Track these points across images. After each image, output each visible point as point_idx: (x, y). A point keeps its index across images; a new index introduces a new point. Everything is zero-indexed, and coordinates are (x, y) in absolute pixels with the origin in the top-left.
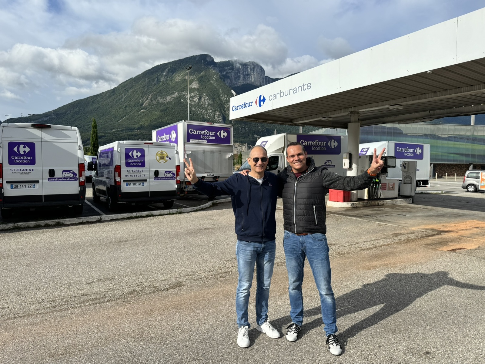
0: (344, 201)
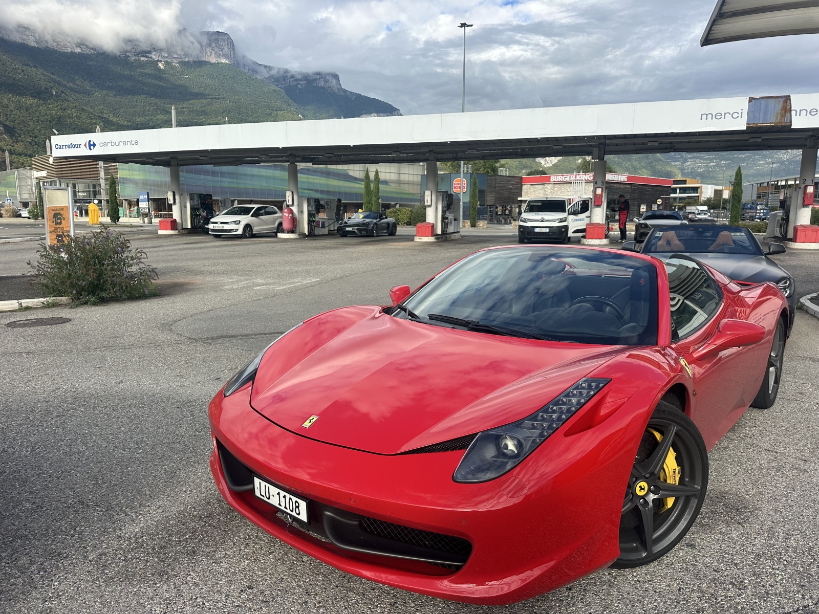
0: (172, 230)
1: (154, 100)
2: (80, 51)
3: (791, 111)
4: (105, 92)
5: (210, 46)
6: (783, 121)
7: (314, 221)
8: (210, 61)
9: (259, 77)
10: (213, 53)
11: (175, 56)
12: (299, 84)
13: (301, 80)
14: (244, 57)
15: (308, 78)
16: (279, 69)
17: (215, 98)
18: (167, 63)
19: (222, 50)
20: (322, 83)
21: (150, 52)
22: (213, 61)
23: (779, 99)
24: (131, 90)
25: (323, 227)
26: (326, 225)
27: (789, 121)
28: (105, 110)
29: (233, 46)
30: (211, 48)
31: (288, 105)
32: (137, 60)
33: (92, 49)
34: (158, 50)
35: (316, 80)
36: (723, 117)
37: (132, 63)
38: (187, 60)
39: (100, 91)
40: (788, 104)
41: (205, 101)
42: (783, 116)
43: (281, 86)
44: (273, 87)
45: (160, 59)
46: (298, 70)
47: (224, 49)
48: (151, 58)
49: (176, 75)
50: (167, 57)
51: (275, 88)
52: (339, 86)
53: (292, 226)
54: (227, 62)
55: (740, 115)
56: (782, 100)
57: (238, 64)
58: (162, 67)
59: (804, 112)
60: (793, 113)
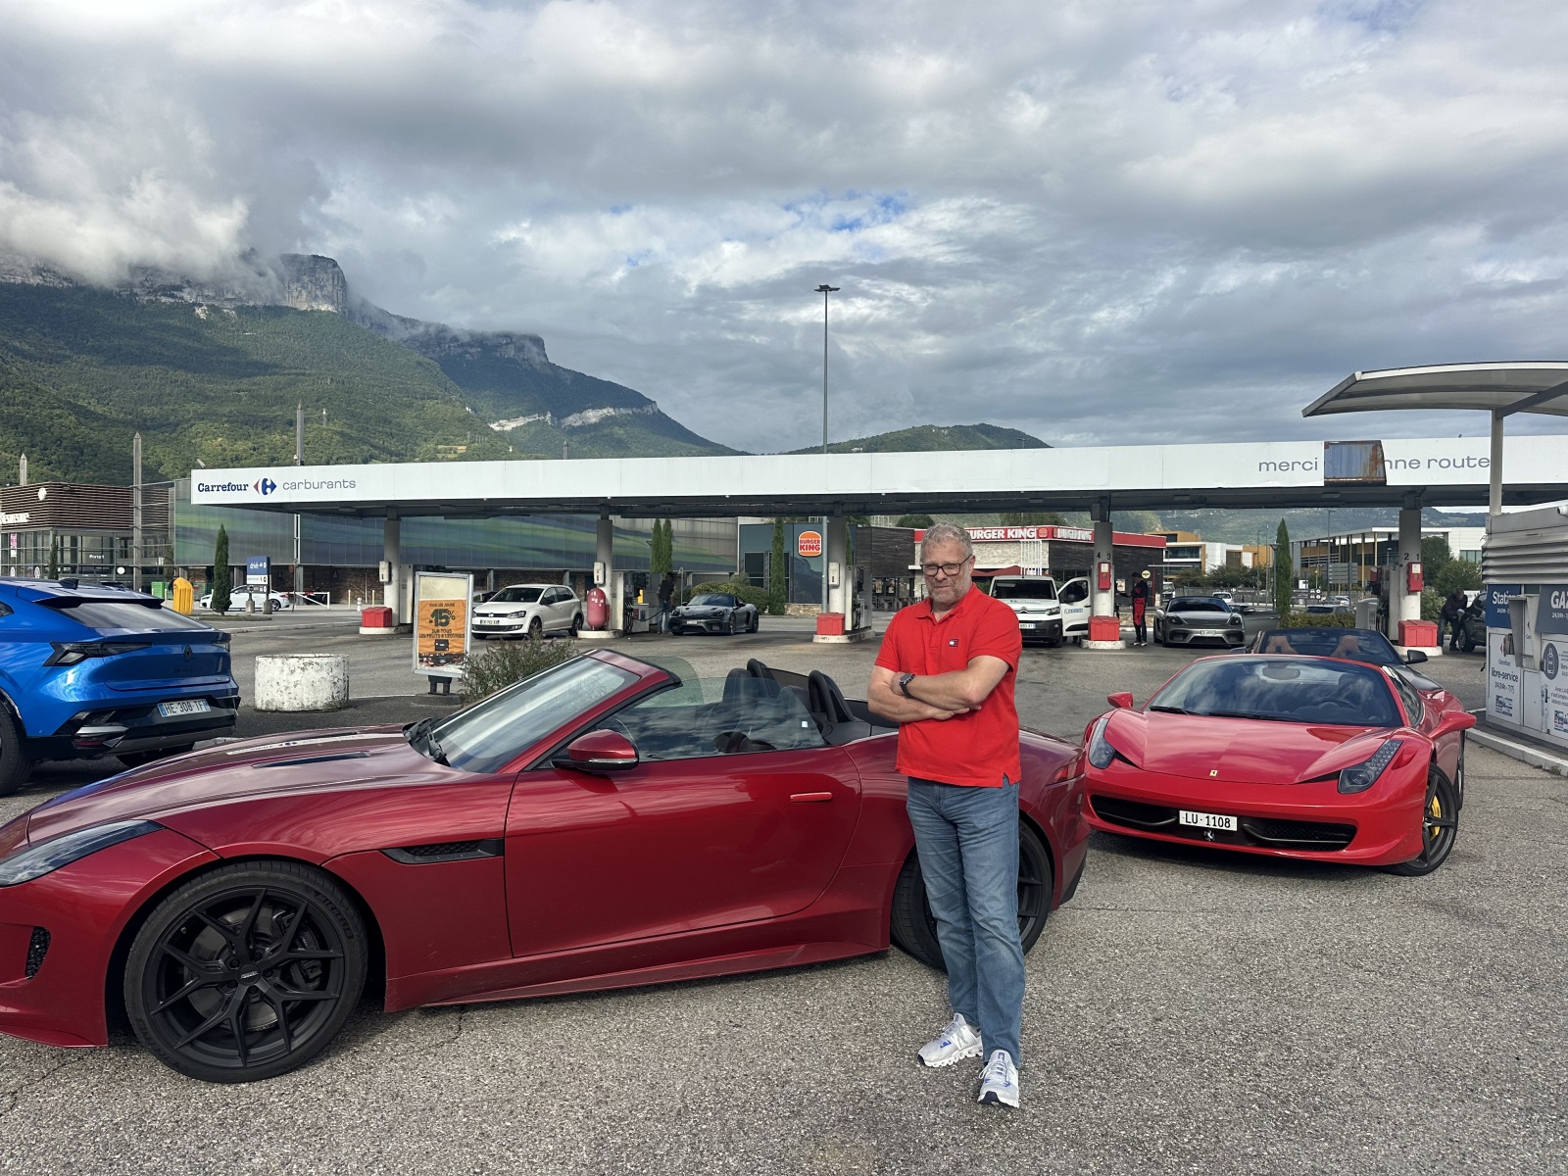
0: (385, 626)
1: (181, 375)
2: (41, 282)
3: (1383, 462)
4: (84, 358)
5: (298, 281)
6: (1373, 475)
7: (632, 610)
8: (298, 306)
9: (390, 338)
10: (304, 293)
11: (229, 296)
12: (467, 352)
13: (470, 345)
14: (364, 303)
15: (485, 342)
16: (428, 325)
17: (304, 374)
18: (213, 309)
19: (322, 288)
20: (511, 353)
21: (180, 288)
22: (304, 307)
23: (1367, 445)
24: (137, 356)
25: (643, 619)
26: (647, 617)
27: (1382, 475)
28: (82, 391)
29: (344, 281)
30: (300, 285)
31: (446, 389)
32: (153, 302)
33: (66, 279)
34: (197, 284)
35: (500, 346)
36: (1291, 467)
37: (144, 307)
38: (251, 303)
39: (75, 357)
40: (1379, 452)
41: (282, 379)
42: (1374, 468)
43: (433, 355)
44: (417, 357)
45: (200, 300)
46: (467, 328)
47: (325, 286)
48: (182, 298)
49: (229, 331)
50: (214, 298)
51: (421, 359)
52: (543, 359)
53: (603, 620)
54: (330, 309)
55: (1314, 466)
56: (1370, 446)
57: (350, 312)
58: (203, 316)
59: (1401, 464)
60: (1387, 464)
